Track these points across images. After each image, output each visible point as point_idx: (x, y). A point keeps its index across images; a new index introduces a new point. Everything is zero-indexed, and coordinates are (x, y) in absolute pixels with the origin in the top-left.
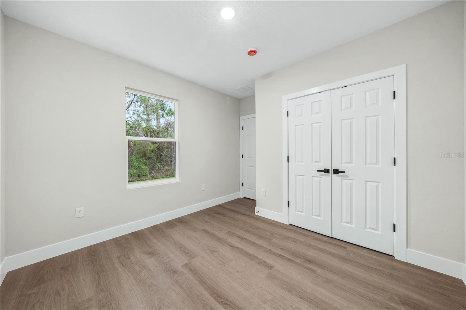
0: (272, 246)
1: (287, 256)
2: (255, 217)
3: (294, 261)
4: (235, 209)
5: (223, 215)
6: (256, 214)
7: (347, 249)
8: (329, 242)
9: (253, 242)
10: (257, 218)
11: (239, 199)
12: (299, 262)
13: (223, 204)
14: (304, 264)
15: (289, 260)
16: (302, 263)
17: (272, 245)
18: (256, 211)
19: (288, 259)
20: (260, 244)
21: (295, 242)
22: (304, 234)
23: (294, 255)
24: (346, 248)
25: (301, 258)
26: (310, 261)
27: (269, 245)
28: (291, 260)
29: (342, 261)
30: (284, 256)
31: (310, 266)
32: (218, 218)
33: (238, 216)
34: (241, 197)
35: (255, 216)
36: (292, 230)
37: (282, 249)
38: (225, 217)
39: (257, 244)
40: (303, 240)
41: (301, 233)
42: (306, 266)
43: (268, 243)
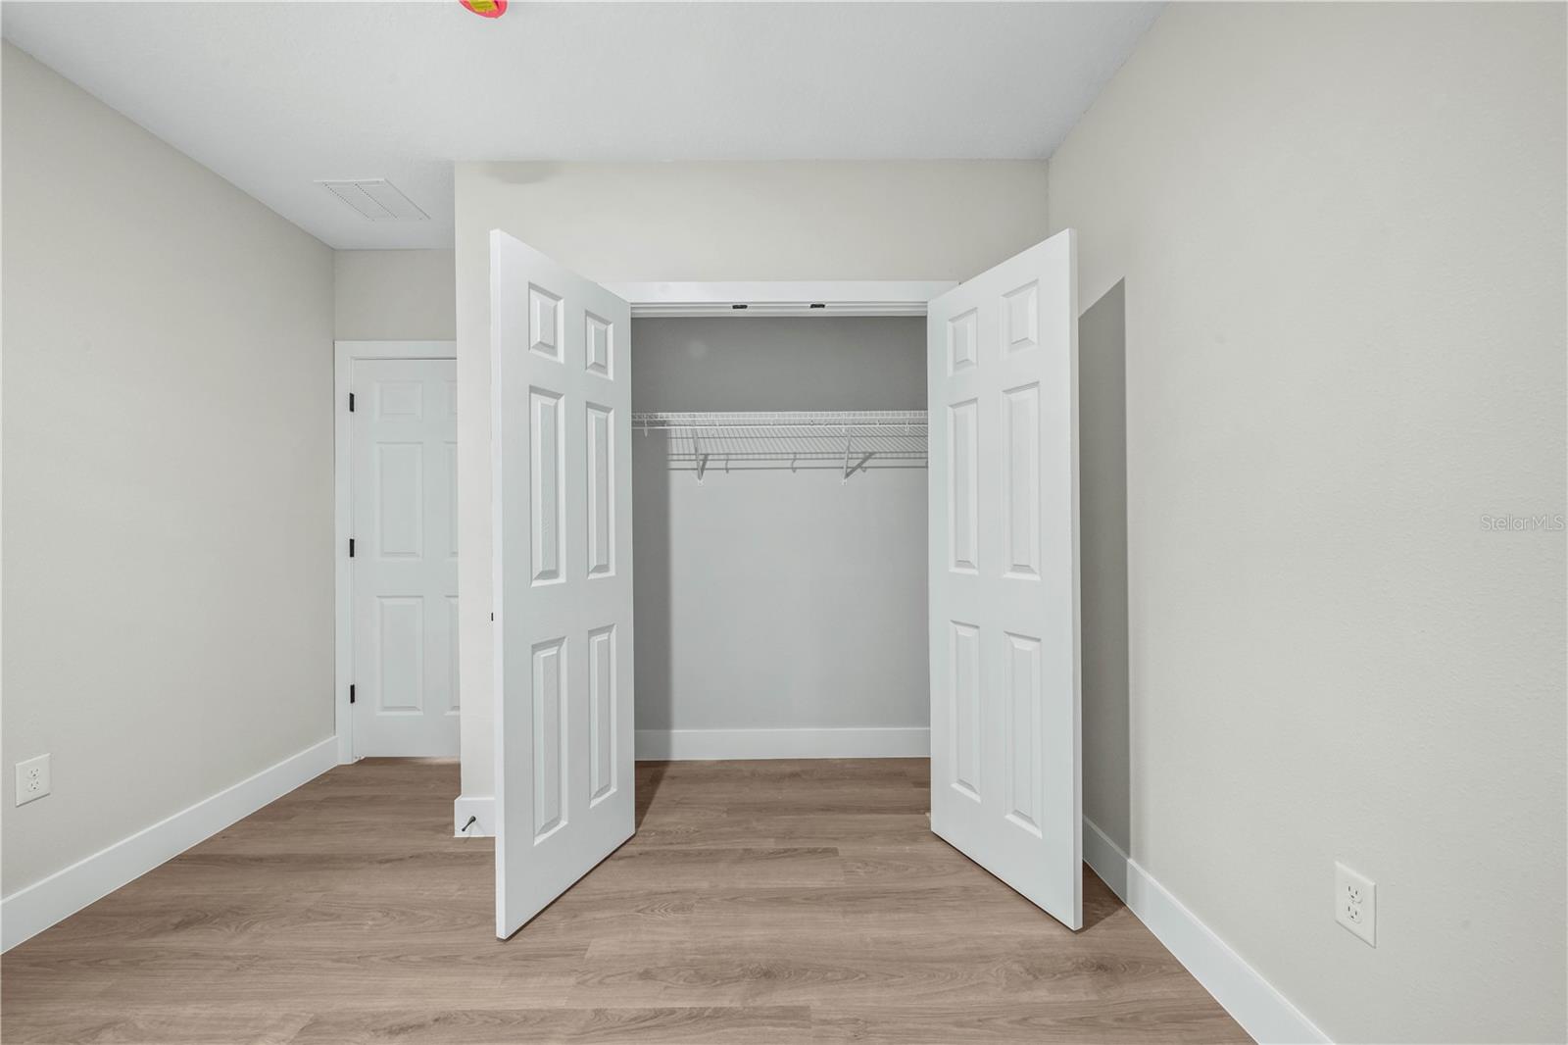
0: (600, 982)
1: (686, 1001)
2: (457, 856)
3: (716, 1010)
4: (317, 845)
5: (233, 915)
6: (459, 834)
7: (841, 853)
8: (786, 851)
9: (493, 1015)
10: (471, 855)
11: (334, 778)
12: (737, 1005)
13: (224, 835)
14: (759, 1002)
15: (695, 1017)
16: (751, 1003)
17: (595, 980)
18: (460, 821)
19: (690, 1017)
20: (535, 1004)
21: (681, 908)
22: (700, 853)
23: (703, 978)
24: (834, 852)
25: (737, 979)
26: (768, 975)
27: (583, 983)
28: (706, 1014)
29: (854, 912)
30: (672, 1011)
31: (783, 997)
32: (196, 955)
33: (350, 886)
34: (341, 762)
35: (461, 850)
36: (647, 853)
37: (646, 975)
38: (256, 928)
39: (518, 1012)
40: (705, 885)
41: (686, 854)
42: (769, 1009)
43: (572, 980)
